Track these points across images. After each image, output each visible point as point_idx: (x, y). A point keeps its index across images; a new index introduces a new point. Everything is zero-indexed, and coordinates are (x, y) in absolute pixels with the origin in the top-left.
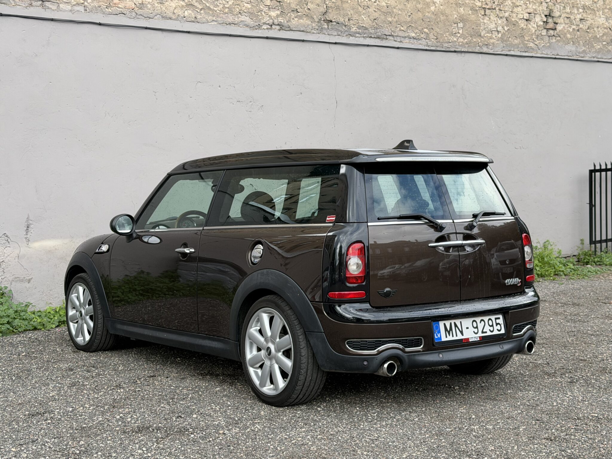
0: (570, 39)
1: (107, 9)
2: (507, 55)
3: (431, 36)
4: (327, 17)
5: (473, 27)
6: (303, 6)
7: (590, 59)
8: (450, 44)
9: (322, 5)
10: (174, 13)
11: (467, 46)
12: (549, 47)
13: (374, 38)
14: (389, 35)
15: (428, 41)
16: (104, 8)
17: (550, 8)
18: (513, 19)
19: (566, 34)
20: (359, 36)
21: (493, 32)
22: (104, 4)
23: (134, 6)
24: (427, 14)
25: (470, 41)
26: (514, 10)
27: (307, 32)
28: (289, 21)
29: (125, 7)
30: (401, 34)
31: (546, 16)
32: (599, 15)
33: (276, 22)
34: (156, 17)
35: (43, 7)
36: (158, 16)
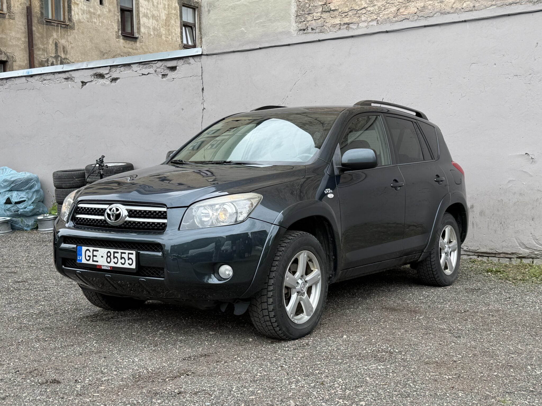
1: (394, 19)
10: (452, 8)
16: (392, 18)
22: (392, 15)
23: (416, 10)
29: (409, 13)
34: (435, 15)
35: (348, 28)
36: (437, 14)
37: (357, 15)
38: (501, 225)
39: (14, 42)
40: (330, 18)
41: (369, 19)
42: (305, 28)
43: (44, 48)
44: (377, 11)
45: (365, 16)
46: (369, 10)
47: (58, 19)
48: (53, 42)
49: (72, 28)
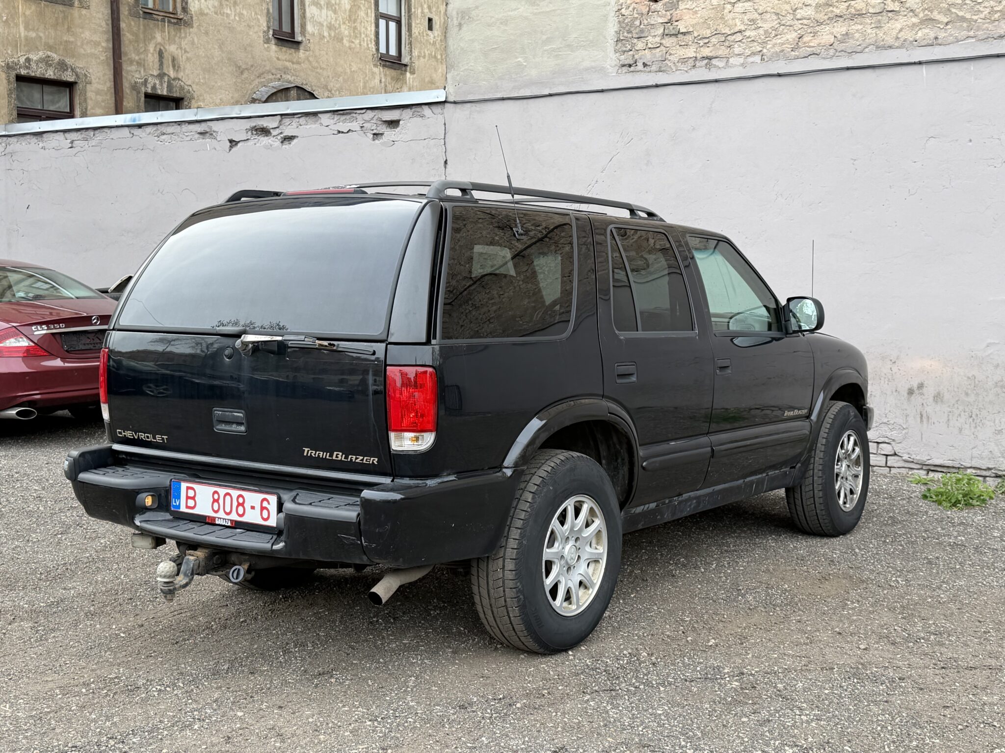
1: (793, 53)
10: (897, 38)
16: (789, 52)
22: (789, 46)
23: (832, 39)
34: (867, 50)
35: (708, 66)
36: (870, 47)
37: (727, 44)
38: (971, 420)
39: (89, 50)
40: (678, 46)
41: (748, 52)
42: (631, 62)
43: (140, 59)
44: (763, 37)
45: (740, 46)
46: (748, 35)
47: (163, 8)
48: (155, 50)
49: (188, 24)
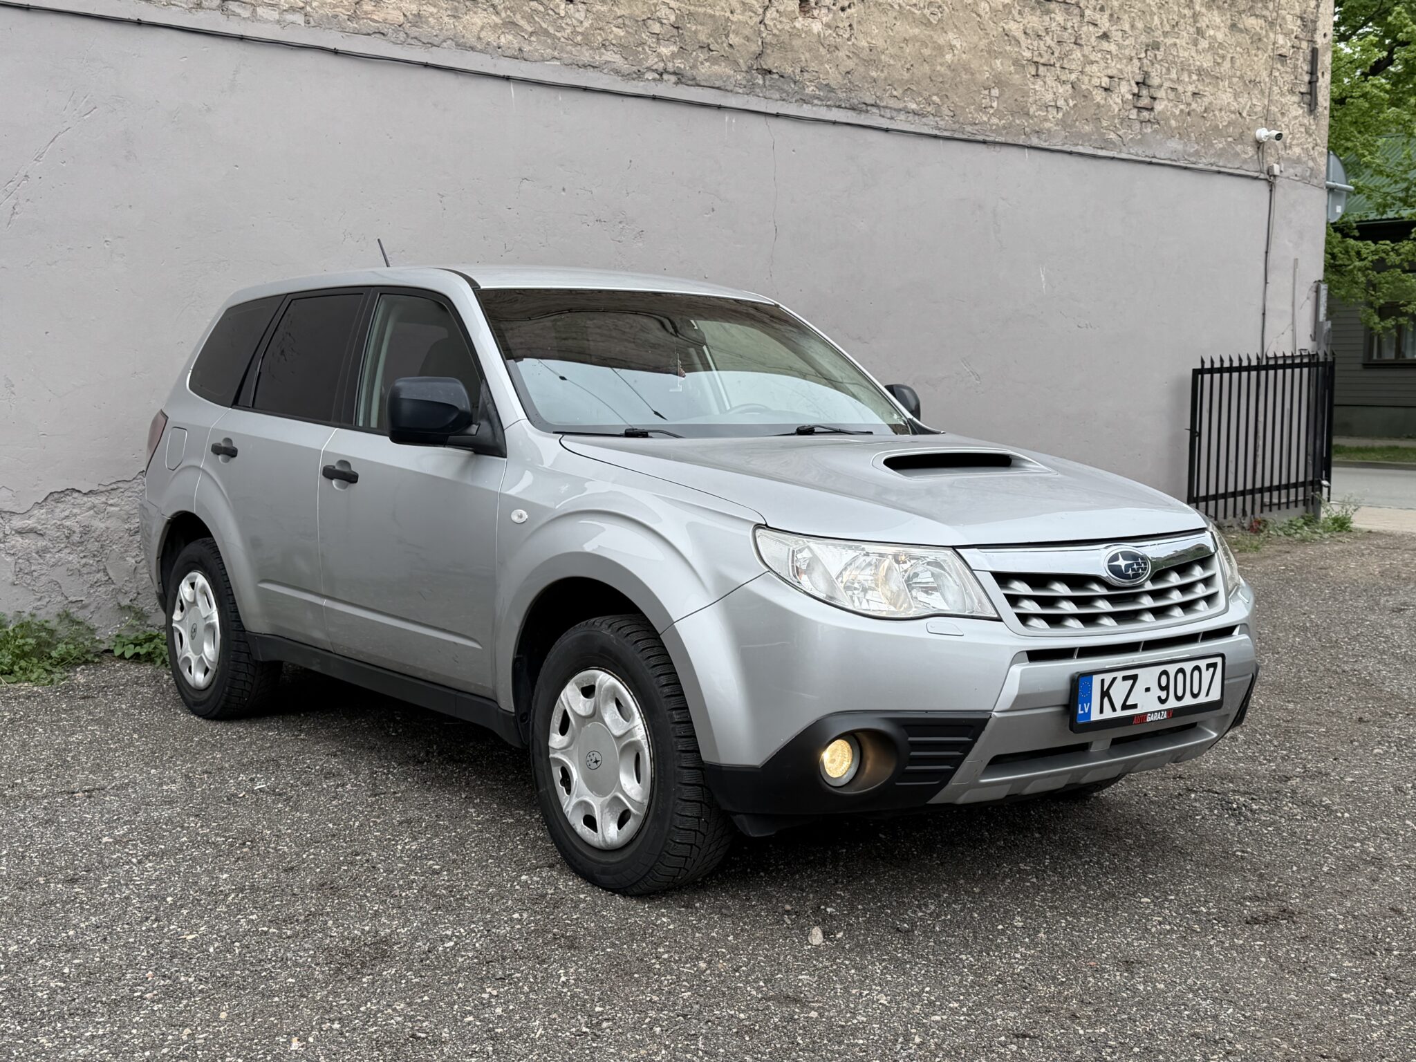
0: (1176, 128)
1: (349, 23)
2: (1071, 153)
3: (945, 110)
4: (763, 63)
5: (1016, 97)
6: (721, 38)
7: (1206, 167)
8: (976, 127)
9: (755, 39)
10: (479, 38)
11: (1004, 132)
12: (1142, 142)
13: (846, 108)
14: (872, 105)
15: (938, 119)
16: (344, 20)
17: (1146, 69)
18: (1084, 87)
19: (1169, 118)
20: (819, 103)
21: (1050, 109)
22: (344, 11)
23: (402, 18)
24: (939, 68)
25: (1010, 123)
26: (1086, 70)
27: (727, 90)
28: (693, 67)
29: (385, 21)
30: (893, 103)
31: (1137, 83)
32: (1224, 86)
33: (670, 66)
34: (445, 45)
35: (225, 11)
36: (449, 42)
41: (284, 4)
